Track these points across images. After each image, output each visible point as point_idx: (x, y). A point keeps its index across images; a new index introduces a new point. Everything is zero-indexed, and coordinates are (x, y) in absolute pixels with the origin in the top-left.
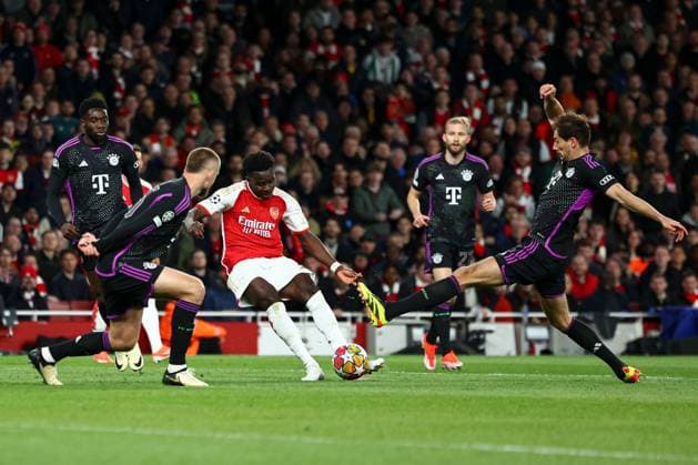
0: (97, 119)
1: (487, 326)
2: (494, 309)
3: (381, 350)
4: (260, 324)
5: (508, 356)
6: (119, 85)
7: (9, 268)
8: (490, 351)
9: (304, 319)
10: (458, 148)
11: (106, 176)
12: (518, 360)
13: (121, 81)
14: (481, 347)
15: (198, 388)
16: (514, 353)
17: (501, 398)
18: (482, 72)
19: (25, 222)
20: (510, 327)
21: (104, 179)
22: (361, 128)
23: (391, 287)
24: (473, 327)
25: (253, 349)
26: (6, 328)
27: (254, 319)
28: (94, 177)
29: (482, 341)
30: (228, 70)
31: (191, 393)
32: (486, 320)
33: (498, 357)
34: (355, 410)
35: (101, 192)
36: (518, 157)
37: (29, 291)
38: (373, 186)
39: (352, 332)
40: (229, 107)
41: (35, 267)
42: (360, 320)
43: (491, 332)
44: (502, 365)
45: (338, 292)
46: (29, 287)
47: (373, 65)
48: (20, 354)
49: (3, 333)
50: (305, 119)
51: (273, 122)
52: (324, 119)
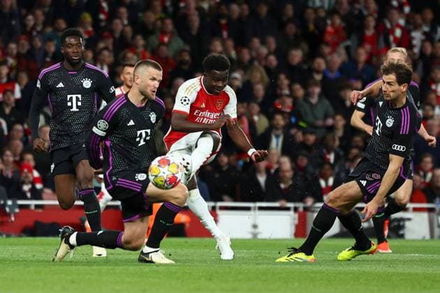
0: (72, 45)
1: (406, 215)
2: (412, 201)
4: (219, 212)
5: (424, 239)
6: (103, 8)
7: (11, 166)
8: (408, 236)
9: (255, 208)
11: (80, 96)
12: (432, 243)
13: (104, 5)
14: (401, 232)
15: (166, 265)
16: (428, 237)
17: (417, 274)
19: (26, 126)
20: (425, 215)
21: (77, 98)
22: (303, 50)
23: (326, 181)
26: (9, 215)
27: (214, 208)
28: (69, 96)
29: (403, 227)
31: (160, 269)
33: (414, 240)
34: (296, 284)
35: (75, 109)
36: (433, 75)
37: (27, 184)
38: (313, 98)
39: (294, 219)
40: (194, 32)
41: (32, 163)
42: (301, 210)
43: (409, 219)
44: (419, 247)
45: (282, 186)
46: (27, 180)
48: (20, 236)
49: (5, 219)
50: (256, 42)
51: (230, 43)
52: (272, 42)
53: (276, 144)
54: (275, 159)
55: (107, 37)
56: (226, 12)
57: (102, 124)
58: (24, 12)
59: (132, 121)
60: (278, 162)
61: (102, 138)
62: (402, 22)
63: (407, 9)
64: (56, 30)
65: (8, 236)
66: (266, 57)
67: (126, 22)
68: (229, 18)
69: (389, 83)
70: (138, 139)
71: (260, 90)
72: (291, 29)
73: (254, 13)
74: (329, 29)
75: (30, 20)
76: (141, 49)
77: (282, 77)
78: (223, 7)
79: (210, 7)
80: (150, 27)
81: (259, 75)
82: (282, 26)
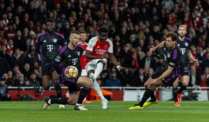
0: (49, 25)
1: (198, 92)
2: (201, 86)
3: (164, 99)
4: (124, 91)
5: (205, 101)
6: (81, 10)
8: (199, 99)
9: (139, 89)
10: (183, 35)
11: (52, 46)
13: (81, 9)
14: (196, 98)
16: (207, 100)
18: (200, 6)
20: (206, 92)
21: (51, 46)
22: (160, 26)
24: (194, 92)
25: (122, 99)
26: (41, 93)
27: (122, 89)
28: (48, 46)
29: (196, 96)
30: (117, 4)
32: (198, 89)
35: (50, 51)
40: (117, 20)
42: (157, 90)
44: (203, 104)
47: (164, 4)
49: (39, 94)
50: (141, 23)
51: (131, 24)
52: (148, 24)
53: (148, 63)
54: (147, 69)
55: (82, 22)
56: (129, 11)
57: (58, 57)
58: (49, 11)
59: (70, 55)
60: (148, 71)
61: (59, 63)
62: (199, 15)
63: (202, 10)
64: (62, 18)
65: (40, 101)
66: (145, 29)
67: (90, 15)
68: (131, 13)
69: (169, 41)
70: (73, 63)
71: (142, 42)
72: (156, 18)
73: (141, 11)
74: (170, 18)
75: (51, 14)
76: (95, 26)
77: (151, 37)
78: (128, 9)
79: (124, 10)
80: (100, 17)
81: (142, 36)
82: (152, 16)
